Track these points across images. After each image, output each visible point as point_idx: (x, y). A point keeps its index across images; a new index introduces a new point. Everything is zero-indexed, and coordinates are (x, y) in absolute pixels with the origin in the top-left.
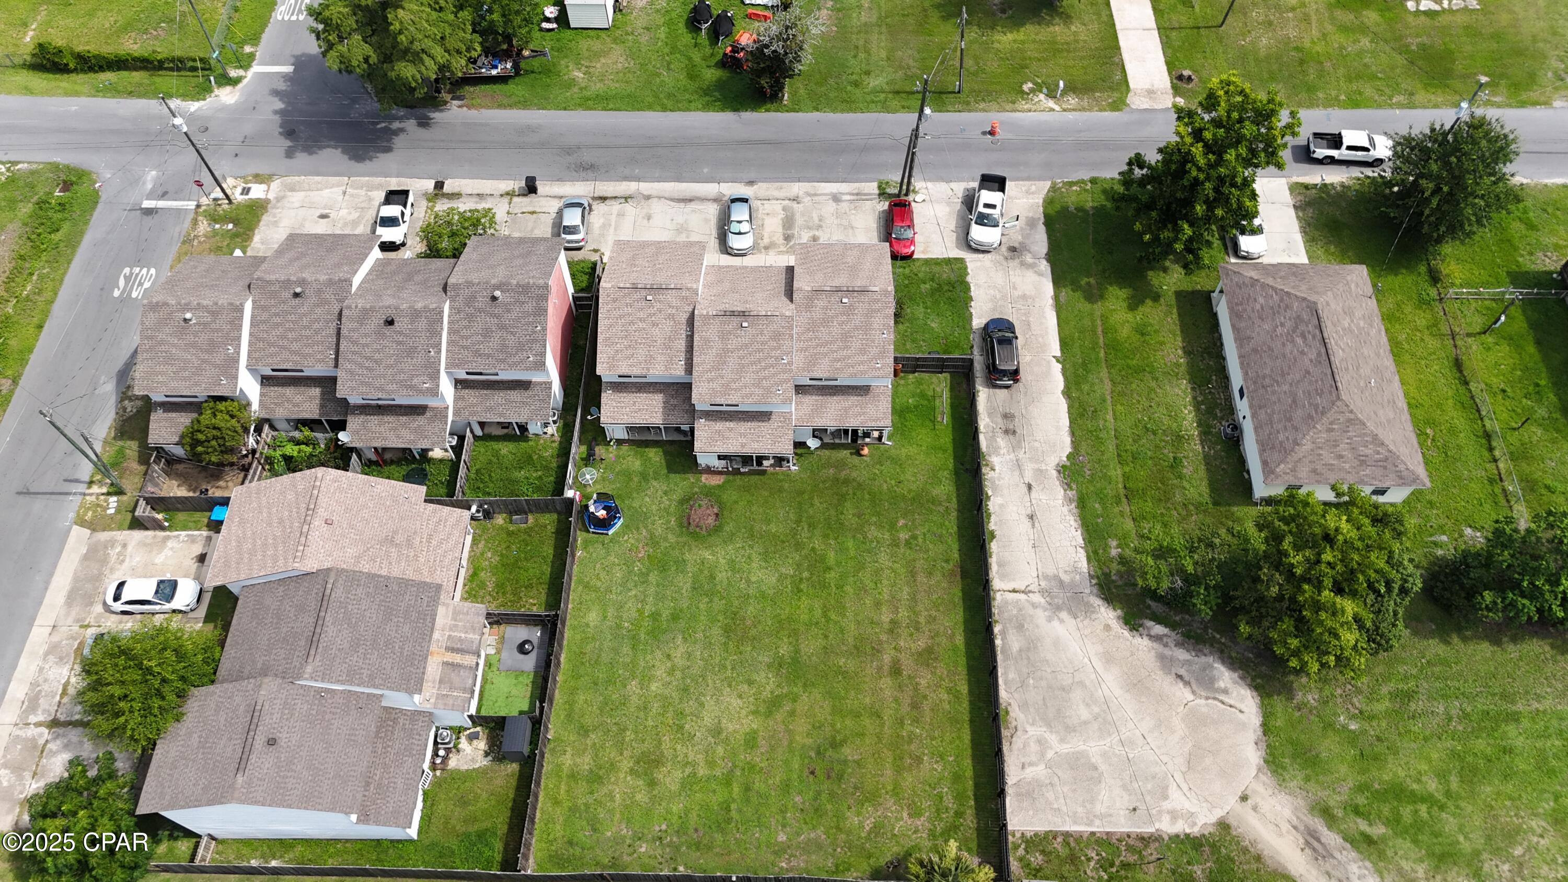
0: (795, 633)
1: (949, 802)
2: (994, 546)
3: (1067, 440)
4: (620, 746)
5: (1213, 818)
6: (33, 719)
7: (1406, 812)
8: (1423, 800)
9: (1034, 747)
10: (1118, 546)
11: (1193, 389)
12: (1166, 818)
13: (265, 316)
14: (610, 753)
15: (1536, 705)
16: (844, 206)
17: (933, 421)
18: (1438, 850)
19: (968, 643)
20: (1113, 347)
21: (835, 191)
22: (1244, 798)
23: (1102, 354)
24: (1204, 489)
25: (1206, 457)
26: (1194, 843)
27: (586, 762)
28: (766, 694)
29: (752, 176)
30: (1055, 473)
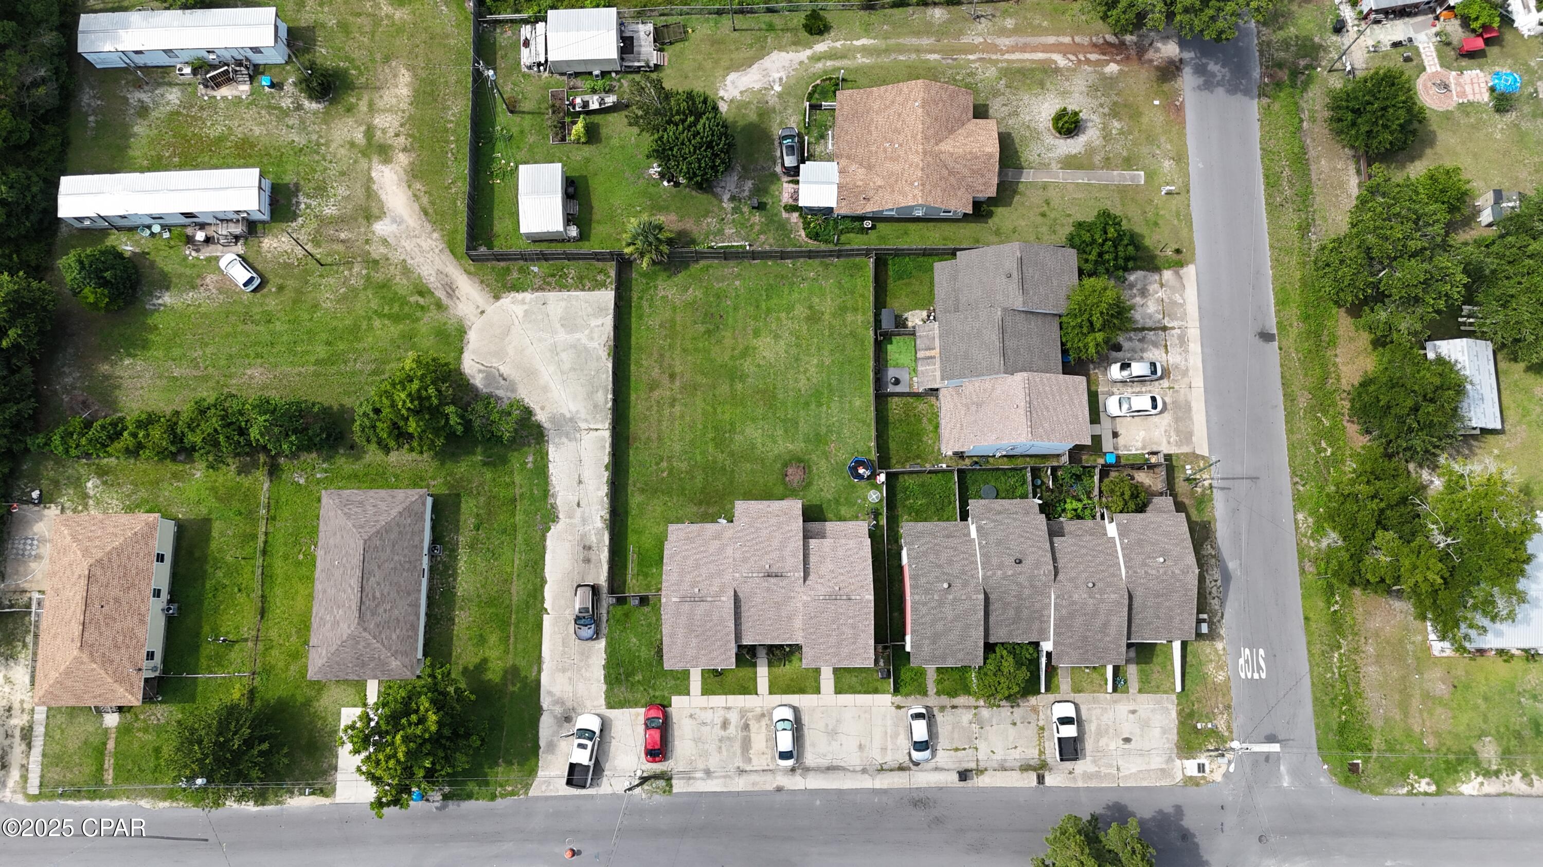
0: (734, 396)
1: (645, 304)
2: (606, 459)
3: (549, 543)
4: (831, 327)
5: (502, 301)
6: (1178, 331)
7: (396, 308)
8: (385, 315)
9: (596, 336)
10: (527, 463)
11: (454, 588)
12: (527, 300)
13: (1111, 570)
14: (836, 323)
15: (303, 370)
16: (701, 766)
17: (639, 554)
18: (385, 290)
19: (629, 394)
20: (504, 624)
21: (709, 782)
22: (483, 312)
23: (514, 617)
24: (463, 506)
25: (457, 531)
26: (516, 288)
27: (849, 317)
28: (749, 360)
29: (778, 797)
30: (561, 516)
